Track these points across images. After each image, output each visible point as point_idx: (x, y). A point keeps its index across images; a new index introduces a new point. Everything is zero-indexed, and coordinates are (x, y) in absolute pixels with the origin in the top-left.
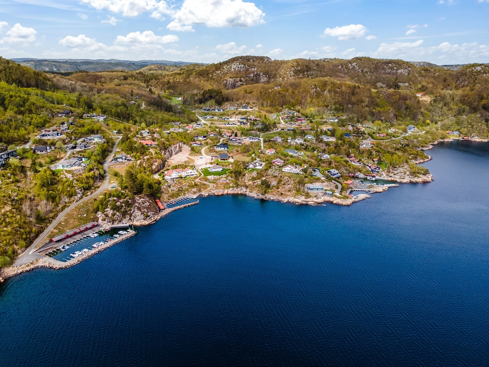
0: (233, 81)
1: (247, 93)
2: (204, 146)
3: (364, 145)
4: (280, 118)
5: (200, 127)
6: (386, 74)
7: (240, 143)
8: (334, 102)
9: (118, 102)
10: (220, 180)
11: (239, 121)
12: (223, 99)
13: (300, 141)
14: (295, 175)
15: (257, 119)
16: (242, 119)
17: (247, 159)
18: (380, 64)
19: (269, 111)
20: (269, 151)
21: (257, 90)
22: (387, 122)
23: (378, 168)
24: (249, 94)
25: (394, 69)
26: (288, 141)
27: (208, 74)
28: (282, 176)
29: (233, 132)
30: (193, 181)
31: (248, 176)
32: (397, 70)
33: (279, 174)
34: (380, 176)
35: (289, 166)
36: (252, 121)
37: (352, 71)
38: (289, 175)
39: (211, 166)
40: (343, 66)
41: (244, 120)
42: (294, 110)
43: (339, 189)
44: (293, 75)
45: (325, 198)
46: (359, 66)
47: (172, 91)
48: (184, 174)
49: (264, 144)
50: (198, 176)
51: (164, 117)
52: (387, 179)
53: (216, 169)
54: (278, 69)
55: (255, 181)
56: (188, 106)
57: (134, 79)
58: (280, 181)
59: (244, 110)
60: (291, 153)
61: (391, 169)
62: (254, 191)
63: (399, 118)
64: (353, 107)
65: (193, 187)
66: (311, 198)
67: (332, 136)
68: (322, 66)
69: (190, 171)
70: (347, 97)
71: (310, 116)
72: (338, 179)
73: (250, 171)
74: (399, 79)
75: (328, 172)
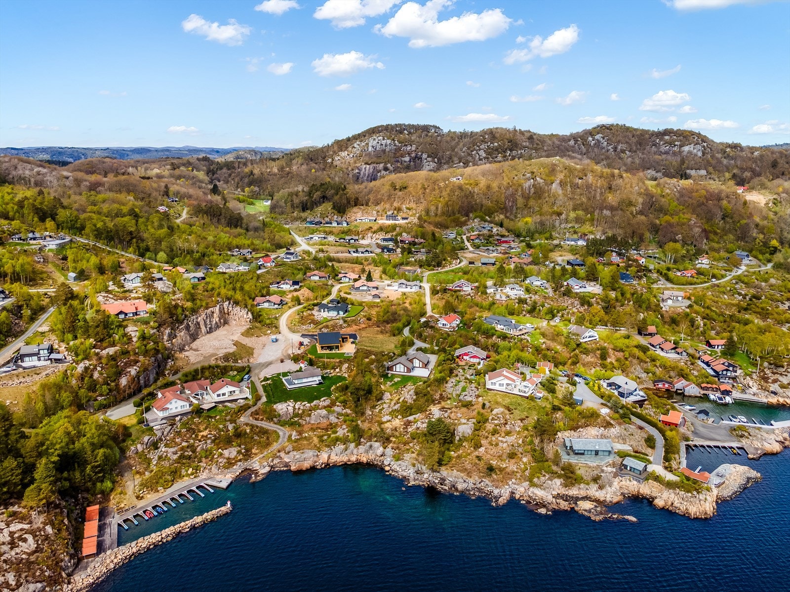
0: (371, 170)
1: (395, 189)
2: (290, 308)
3: (670, 302)
4: (464, 237)
5: (292, 259)
6: (661, 153)
7: (375, 296)
8: (574, 205)
9: (122, 207)
10: (310, 415)
11: (378, 246)
12: (349, 202)
13: (515, 292)
14: (525, 404)
15: (416, 240)
16: (385, 240)
17: (390, 344)
18: (647, 136)
19: (440, 225)
20: (445, 322)
21: (416, 184)
22: (688, 245)
23: (731, 369)
24: (400, 190)
25: (675, 145)
26: (489, 291)
27: (324, 158)
28: (488, 405)
29: (363, 271)
30: (232, 421)
31: (390, 400)
32: (681, 146)
33: (478, 396)
34: (743, 391)
35: (505, 373)
36: (405, 246)
37: (596, 150)
38: (507, 401)
39: (294, 367)
40: (578, 141)
41: (390, 243)
42: (490, 222)
43: (660, 451)
44: (485, 158)
45: (624, 483)
46: (608, 140)
47: (256, 189)
48: (210, 399)
49: (431, 299)
50: (251, 403)
51: (220, 239)
52: (765, 400)
53: (305, 380)
54: (456, 147)
55: (411, 418)
56: (278, 216)
57: (190, 169)
58: (481, 421)
59: (391, 222)
60: (502, 327)
61: (767, 371)
62: (407, 456)
63: (712, 236)
64: (614, 216)
65: (228, 442)
66: (582, 486)
67: (591, 280)
68: (539, 140)
69: (227, 389)
70: (598, 195)
71: (524, 233)
72: (641, 406)
73: (396, 383)
74: (687, 162)
75: (610, 385)
